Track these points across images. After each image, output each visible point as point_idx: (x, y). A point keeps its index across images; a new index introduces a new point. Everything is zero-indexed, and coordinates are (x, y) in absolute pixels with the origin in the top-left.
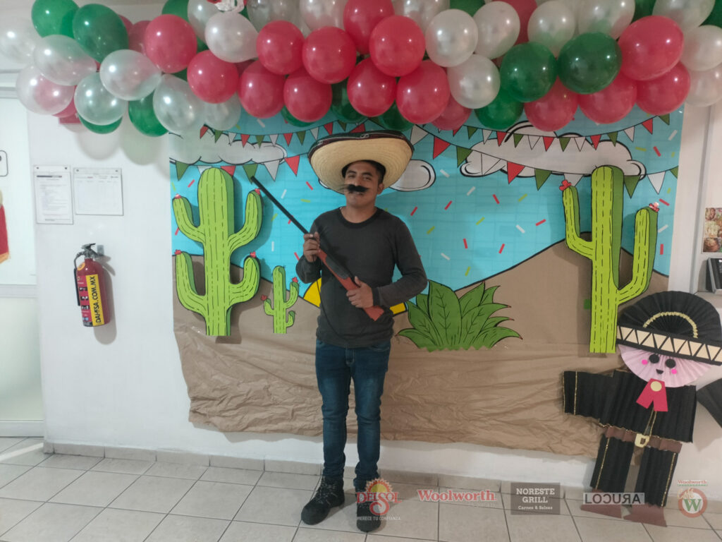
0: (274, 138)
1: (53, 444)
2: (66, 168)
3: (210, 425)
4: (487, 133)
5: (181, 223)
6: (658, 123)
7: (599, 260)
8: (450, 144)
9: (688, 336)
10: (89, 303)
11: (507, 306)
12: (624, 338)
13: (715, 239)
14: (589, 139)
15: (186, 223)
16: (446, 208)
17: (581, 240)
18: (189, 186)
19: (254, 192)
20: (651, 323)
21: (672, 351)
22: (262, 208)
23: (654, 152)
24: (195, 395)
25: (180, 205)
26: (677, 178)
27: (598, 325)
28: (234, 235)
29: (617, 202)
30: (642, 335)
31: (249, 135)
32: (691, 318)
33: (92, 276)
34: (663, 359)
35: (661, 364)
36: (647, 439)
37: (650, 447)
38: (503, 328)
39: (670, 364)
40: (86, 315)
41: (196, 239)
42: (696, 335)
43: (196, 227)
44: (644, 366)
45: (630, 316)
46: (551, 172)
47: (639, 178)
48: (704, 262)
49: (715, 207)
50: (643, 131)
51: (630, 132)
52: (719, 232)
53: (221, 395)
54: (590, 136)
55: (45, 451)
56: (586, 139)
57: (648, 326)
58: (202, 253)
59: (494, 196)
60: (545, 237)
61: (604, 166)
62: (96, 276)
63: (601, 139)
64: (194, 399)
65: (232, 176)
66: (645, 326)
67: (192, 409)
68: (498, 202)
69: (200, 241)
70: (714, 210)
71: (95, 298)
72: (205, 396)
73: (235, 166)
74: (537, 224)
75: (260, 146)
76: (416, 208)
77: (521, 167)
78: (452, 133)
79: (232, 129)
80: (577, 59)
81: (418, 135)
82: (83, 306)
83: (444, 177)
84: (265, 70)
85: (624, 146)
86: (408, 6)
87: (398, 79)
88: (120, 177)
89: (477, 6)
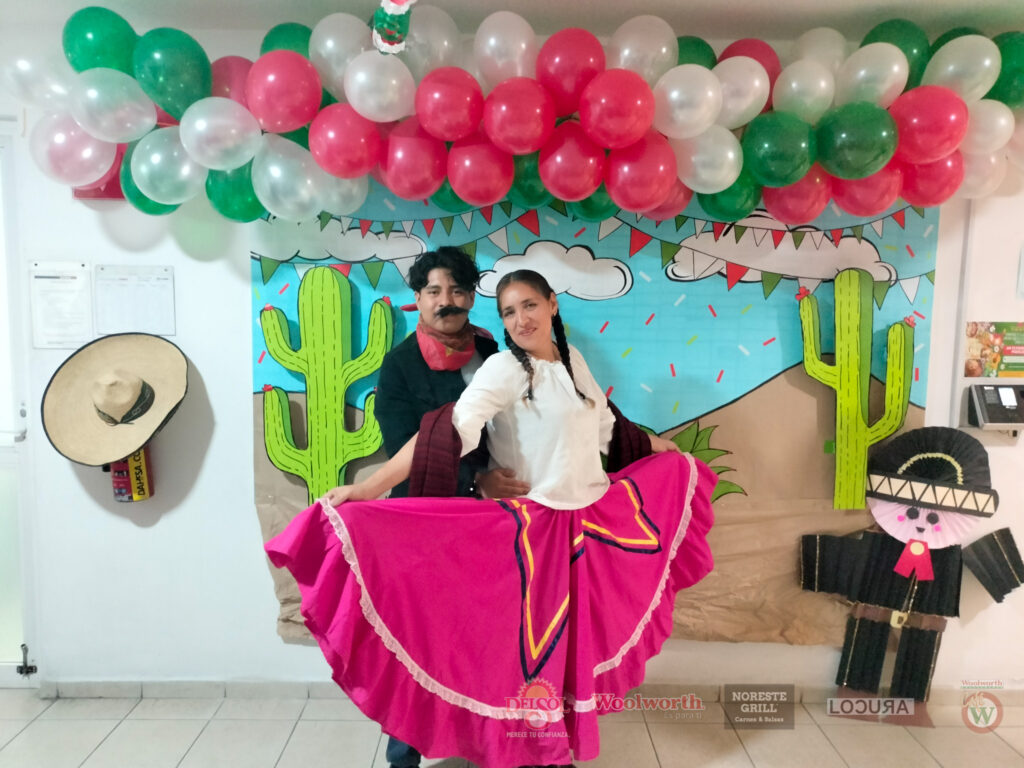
0: (407, 226)
1: (57, 684)
2: (83, 265)
4: (700, 225)
5: (273, 345)
6: (911, 216)
7: (844, 390)
8: (652, 237)
9: (951, 483)
10: (127, 466)
11: (727, 452)
12: (874, 489)
13: (979, 361)
14: (829, 234)
15: (279, 344)
16: (647, 323)
17: (822, 363)
18: (281, 292)
19: (381, 302)
20: (908, 468)
21: (934, 502)
22: (394, 323)
23: (907, 252)
24: (288, 596)
25: (271, 319)
26: (933, 283)
27: (844, 473)
28: (352, 362)
29: (865, 316)
30: (897, 483)
31: (372, 222)
32: (956, 460)
34: (924, 513)
35: (922, 521)
36: (905, 616)
37: (908, 627)
38: (724, 482)
39: (933, 519)
40: (121, 485)
41: (295, 369)
42: (960, 480)
43: (295, 351)
44: (901, 523)
45: (882, 460)
46: (782, 276)
47: (888, 284)
48: (966, 389)
49: (977, 321)
50: (893, 224)
51: (878, 226)
52: (982, 351)
54: (830, 230)
55: (44, 695)
56: (825, 234)
57: (904, 472)
58: (304, 389)
59: (710, 307)
60: (775, 360)
61: (849, 269)
63: (844, 234)
64: (285, 602)
65: (347, 277)
66: (900, 471)
67: (284, 617)
68: (715, 315)
69: (300, 371)
70: (976, 324)
71: (137, 458)
73: (350, 264)
74: (765, 344)
75: (387, 236)
76: (607, 323)
77: (744, 270)
78: (654, 225)
79: (349, 213)
80: (844, 136)
81: (609, 225)
82: (115, 471)
83: (644, 281)
84: (422, 134)
85: (871, 243)
86: (625, 56)
87: (608, 151)
88: (171, 278)
89: (712, 62)
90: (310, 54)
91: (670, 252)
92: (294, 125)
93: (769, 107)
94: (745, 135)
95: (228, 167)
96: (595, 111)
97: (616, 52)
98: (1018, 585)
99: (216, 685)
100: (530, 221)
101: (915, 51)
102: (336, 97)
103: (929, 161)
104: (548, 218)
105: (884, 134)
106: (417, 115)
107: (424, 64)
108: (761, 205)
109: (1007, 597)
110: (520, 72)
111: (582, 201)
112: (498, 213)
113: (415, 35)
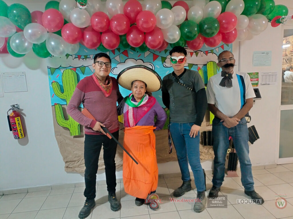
0: (91, 56)
3: (74, 171)
5: (56, 92)
6: (225, 46)
8: (159, 56)
10: (17, 129)
15: (58, 92)
18: (57, 77)
24: (67, 160)
25: (55, 85)
27: (212, 115)
31: (81, 56)
33: (18, 118)
36: (230, 150)
40: (16, 134)
41: (63, 98)
43: (62, 93)
46: (193, 64)
50: (221, 49)
51: (217, 49)
53: (78, 159)
54: (205, 51)
56: (204, 53)
58: (66, 104)
61: (210, 61)
62: (19, 117)
63: (209, 52)
64: (66, 162)
65: (75, 72)
67: (66, 166)
69: (65, 99)
71: (20, 127)
72: (72, 160)
73: (76, 68)
75: (86, 60)
78: (159, 52)
79: (74, 54)
80: (206, 26)
81: (147, 53)
82: (14, 131)
83: (158, 68)
84: (93, 30)
85: (216, 54)
86: (147, 7)
87: (145, 33)
88: (24, 75)
89: (171, 7)
90: (60, 10)
91: (164, 60)
92: (57, 30)
93: (187, 19)
94: (181, 27)
95: (39, 43)
96: (141, 22)
97: (145, 6)
98: (257, 140)
99: (49, 187)
100: (125, 53)
101: (223, 3)
102: (68, 21)
103: (228, 32)
104: (130, 52)
105: (216, 25)
106: (92, 25)
107: (92, 11)
108: (186, 46)
109: (254, 143)
110: (119, 13)
111: (139, 47)
112: (116, 52)
113: (89, 3)
